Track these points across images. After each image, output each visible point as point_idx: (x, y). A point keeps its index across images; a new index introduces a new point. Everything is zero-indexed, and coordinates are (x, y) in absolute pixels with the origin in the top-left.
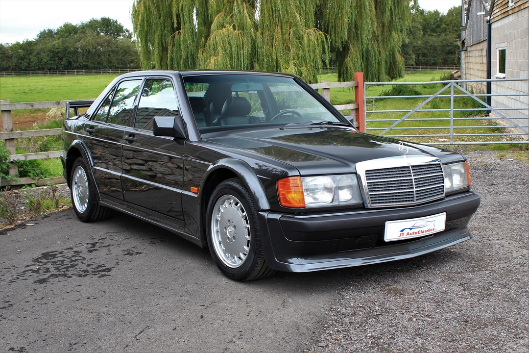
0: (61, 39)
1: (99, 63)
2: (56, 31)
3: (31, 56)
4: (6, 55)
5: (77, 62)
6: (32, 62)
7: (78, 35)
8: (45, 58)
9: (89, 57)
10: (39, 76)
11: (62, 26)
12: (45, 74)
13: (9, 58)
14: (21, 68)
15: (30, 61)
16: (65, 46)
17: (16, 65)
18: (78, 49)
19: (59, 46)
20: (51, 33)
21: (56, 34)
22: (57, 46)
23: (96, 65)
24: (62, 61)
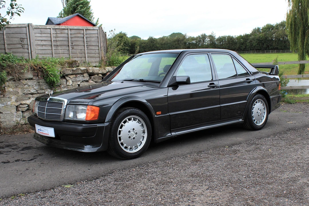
0: (264, 33)
1: (285, 46)
2: (262, 28)
3: (247, 43)
4: (234, 42)
5: (272, 46)
6: (247, 46)
7: (274, 30)
8: (255, 43)
9: (279, 43)
10: (250, 54)
11: (266, 25)
12: (254, 53)
13: (236, 43)
14: (241, 49)
15: (246, 45)
16: (266, 36)
17: (239, 48)
18: (272, 38)
19: (262, 37)
20: (259, 30)
21: (261, 30)
22: (261, 36)
23: (283, 47)
24: (264, 45)
